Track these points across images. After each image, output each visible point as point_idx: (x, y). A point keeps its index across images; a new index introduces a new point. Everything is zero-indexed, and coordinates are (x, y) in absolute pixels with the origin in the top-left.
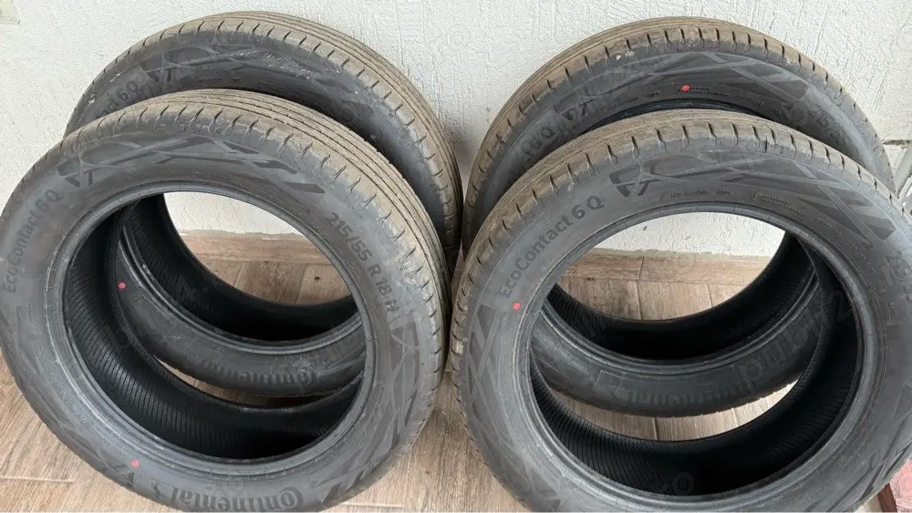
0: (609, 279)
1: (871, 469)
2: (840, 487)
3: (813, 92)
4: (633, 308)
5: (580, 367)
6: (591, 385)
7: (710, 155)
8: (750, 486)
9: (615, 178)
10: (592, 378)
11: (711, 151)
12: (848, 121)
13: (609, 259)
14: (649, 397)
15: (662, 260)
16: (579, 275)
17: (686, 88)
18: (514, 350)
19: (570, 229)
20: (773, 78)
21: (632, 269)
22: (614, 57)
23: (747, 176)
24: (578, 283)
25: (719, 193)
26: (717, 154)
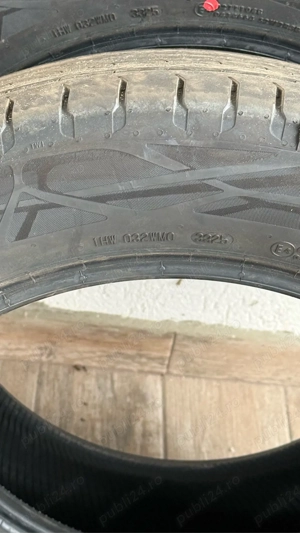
0: (113, 369)
4: (152, 427)
7: (171, 152)
11: (173, 142)
13: (111, 334)
15: (206, 341)
16: (60, 359)
21: (154, 354)
24: (56, 375)
25: (199, 238)
26: (187, 149)
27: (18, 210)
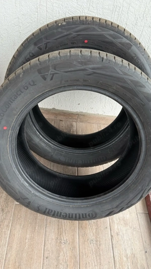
0: (67, 121)
1: (142, 190)
2: (131, 196)
3: (134, 48)
5: (48, 149)
6: (52, 156)
8: (101, 194)
9: (39, 71)
10: (52, 153)
11: (80, 61)
12: (146, 62)
13: (67, 114)
14: (72, 161)
15: (84, 115)
17: (86, 41)
18: (8, 146)
19: (22, 94)
20: (119, 40)
21: (75, 118)
22: (58, 24)
23: (94, 73)
24: (57, 121)
25: (84, 81)
26: (82, 62)
27: (51, 74)
